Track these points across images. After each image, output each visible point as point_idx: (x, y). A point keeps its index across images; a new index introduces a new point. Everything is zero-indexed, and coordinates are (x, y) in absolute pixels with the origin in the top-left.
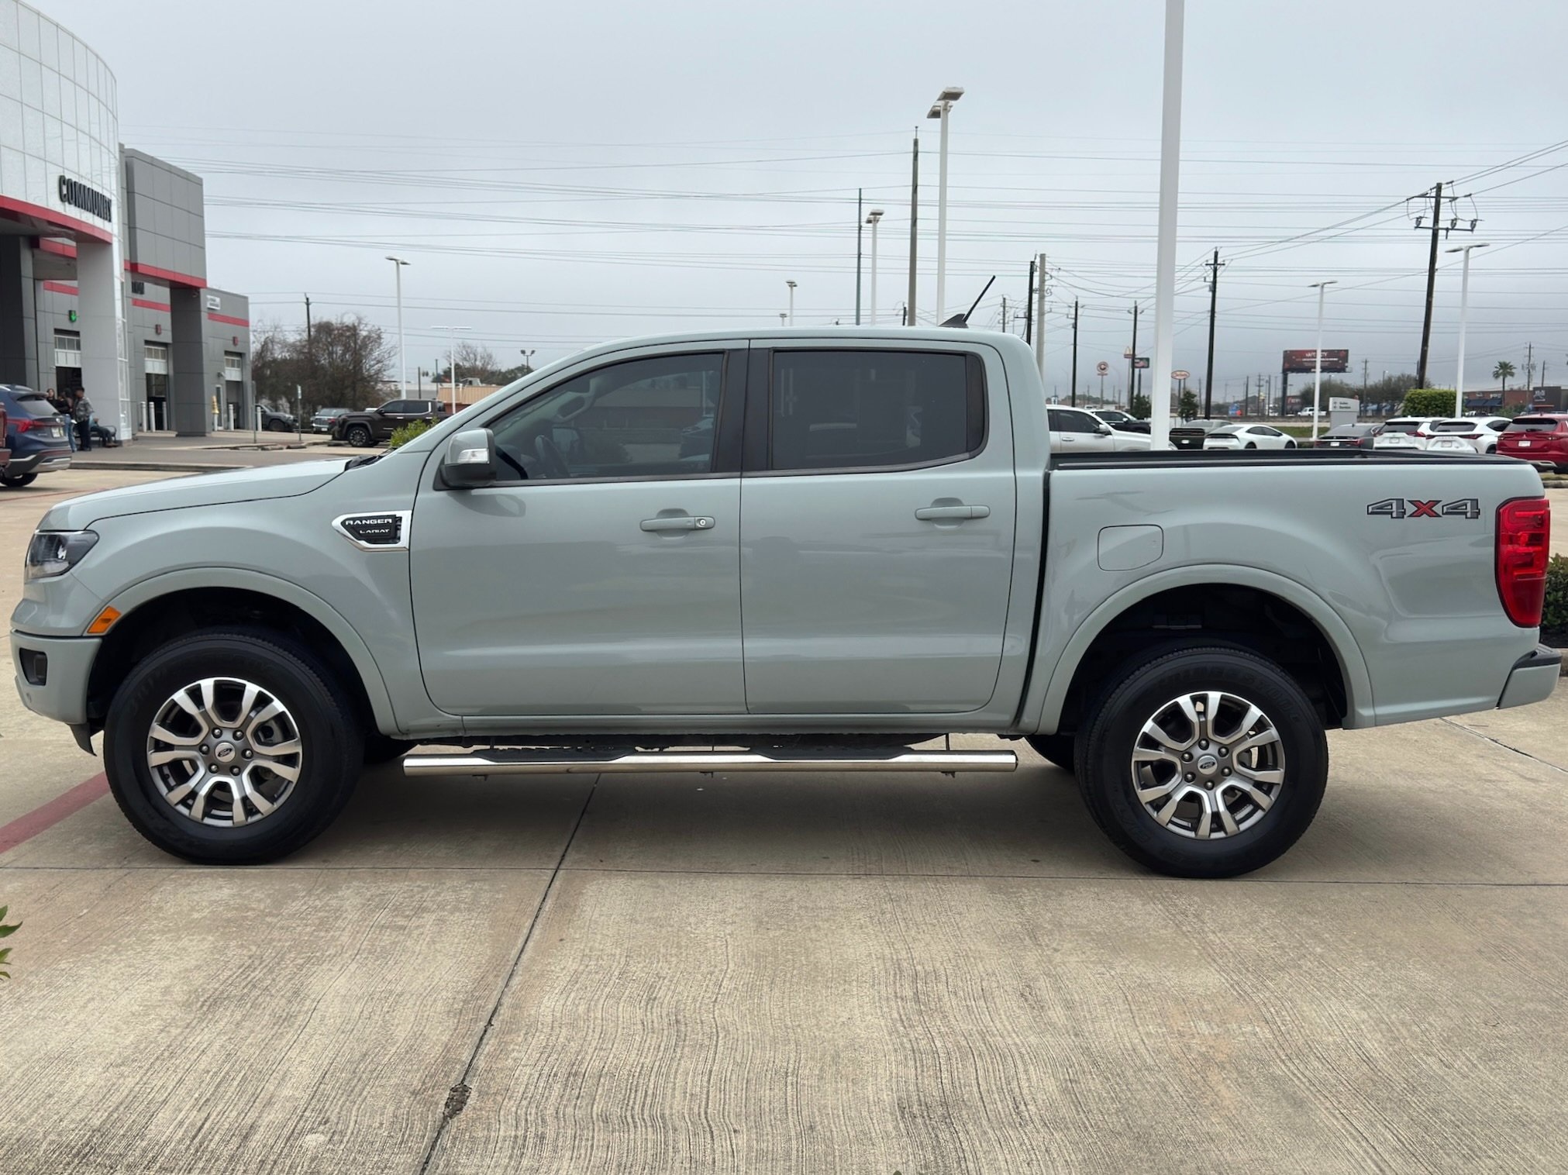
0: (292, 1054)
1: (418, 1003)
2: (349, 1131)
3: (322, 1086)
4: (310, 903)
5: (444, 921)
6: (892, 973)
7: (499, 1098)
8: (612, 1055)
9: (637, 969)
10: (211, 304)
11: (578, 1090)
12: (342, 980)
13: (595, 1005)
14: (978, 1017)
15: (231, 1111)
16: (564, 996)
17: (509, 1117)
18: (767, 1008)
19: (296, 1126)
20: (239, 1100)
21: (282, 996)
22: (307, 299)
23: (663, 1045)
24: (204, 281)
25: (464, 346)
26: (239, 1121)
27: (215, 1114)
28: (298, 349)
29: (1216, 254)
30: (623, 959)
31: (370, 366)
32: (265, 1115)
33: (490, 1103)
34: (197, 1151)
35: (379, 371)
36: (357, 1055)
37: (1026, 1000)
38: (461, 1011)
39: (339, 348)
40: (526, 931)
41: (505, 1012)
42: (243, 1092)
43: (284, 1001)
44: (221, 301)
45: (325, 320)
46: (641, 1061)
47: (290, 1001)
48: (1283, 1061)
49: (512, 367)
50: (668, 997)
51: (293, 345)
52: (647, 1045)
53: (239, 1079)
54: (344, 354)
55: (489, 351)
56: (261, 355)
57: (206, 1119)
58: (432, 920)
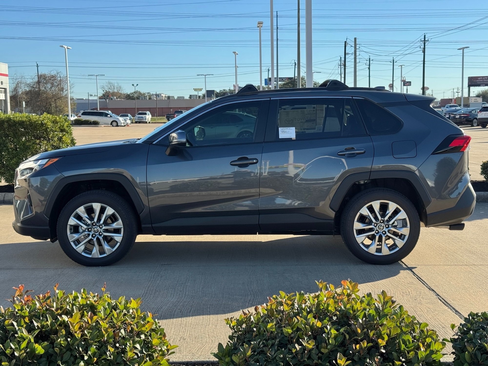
22: (37, 64)
25: (109, 83)
29: (425, 36)
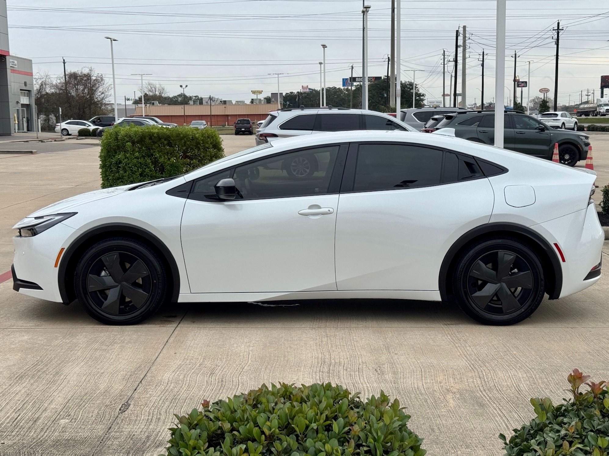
0: (55, 394)
1: (110, 376)
2: (79, 418)
3: (68, 404)
4: (64, 341)
5: (124, 347)
6: (320, 363)
7: (142, 407)
8: (192, 393)
9: (208, 363)
10: (12, 65)
11: (176, 404)
12: (77, 368)
13: (187, 376)
14: (354, 378)
15: (29, 413)
16: (174, 373)
17: (146, 413)
18: (262, 376)
19: (56, 417)
20: (32, 409)
21: (51, 374)
22: (64, 60)
23: (214, 389)
24: (8, 52)
25: (149, 84)
26: (33, 416)
27: (22, 414)
28: (60, 87)
29: (558, 23)
30: (202, 360)
31: (98, 96)
32: (43, 414)
33: (138, 408)
34: (15, 426)
35: (103, 99)
36: (83, 393)
37: (377, 372)
38: (129, 378)
39: (81, 87)
40: (160, 350)
41: (148, 378)
42: (34, 407)
43: (52, 376)
44: (17, 62)
45: (73, 71)
46: (205, 394)
47: (54, 376)
48: (481, 391)
49: (176, 95)
50: (219, 373)
51: (56, 86)
52: (208, 389)
53: (32, 402)
54: (83, 90)
55: (163, 86)
56: (39, 91)
57: (19, 416)
58: (118, 347)
